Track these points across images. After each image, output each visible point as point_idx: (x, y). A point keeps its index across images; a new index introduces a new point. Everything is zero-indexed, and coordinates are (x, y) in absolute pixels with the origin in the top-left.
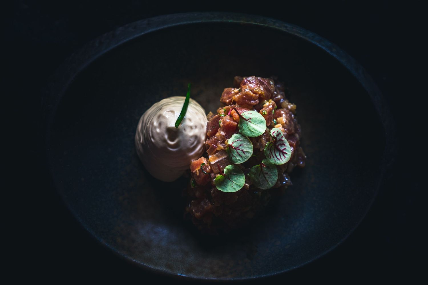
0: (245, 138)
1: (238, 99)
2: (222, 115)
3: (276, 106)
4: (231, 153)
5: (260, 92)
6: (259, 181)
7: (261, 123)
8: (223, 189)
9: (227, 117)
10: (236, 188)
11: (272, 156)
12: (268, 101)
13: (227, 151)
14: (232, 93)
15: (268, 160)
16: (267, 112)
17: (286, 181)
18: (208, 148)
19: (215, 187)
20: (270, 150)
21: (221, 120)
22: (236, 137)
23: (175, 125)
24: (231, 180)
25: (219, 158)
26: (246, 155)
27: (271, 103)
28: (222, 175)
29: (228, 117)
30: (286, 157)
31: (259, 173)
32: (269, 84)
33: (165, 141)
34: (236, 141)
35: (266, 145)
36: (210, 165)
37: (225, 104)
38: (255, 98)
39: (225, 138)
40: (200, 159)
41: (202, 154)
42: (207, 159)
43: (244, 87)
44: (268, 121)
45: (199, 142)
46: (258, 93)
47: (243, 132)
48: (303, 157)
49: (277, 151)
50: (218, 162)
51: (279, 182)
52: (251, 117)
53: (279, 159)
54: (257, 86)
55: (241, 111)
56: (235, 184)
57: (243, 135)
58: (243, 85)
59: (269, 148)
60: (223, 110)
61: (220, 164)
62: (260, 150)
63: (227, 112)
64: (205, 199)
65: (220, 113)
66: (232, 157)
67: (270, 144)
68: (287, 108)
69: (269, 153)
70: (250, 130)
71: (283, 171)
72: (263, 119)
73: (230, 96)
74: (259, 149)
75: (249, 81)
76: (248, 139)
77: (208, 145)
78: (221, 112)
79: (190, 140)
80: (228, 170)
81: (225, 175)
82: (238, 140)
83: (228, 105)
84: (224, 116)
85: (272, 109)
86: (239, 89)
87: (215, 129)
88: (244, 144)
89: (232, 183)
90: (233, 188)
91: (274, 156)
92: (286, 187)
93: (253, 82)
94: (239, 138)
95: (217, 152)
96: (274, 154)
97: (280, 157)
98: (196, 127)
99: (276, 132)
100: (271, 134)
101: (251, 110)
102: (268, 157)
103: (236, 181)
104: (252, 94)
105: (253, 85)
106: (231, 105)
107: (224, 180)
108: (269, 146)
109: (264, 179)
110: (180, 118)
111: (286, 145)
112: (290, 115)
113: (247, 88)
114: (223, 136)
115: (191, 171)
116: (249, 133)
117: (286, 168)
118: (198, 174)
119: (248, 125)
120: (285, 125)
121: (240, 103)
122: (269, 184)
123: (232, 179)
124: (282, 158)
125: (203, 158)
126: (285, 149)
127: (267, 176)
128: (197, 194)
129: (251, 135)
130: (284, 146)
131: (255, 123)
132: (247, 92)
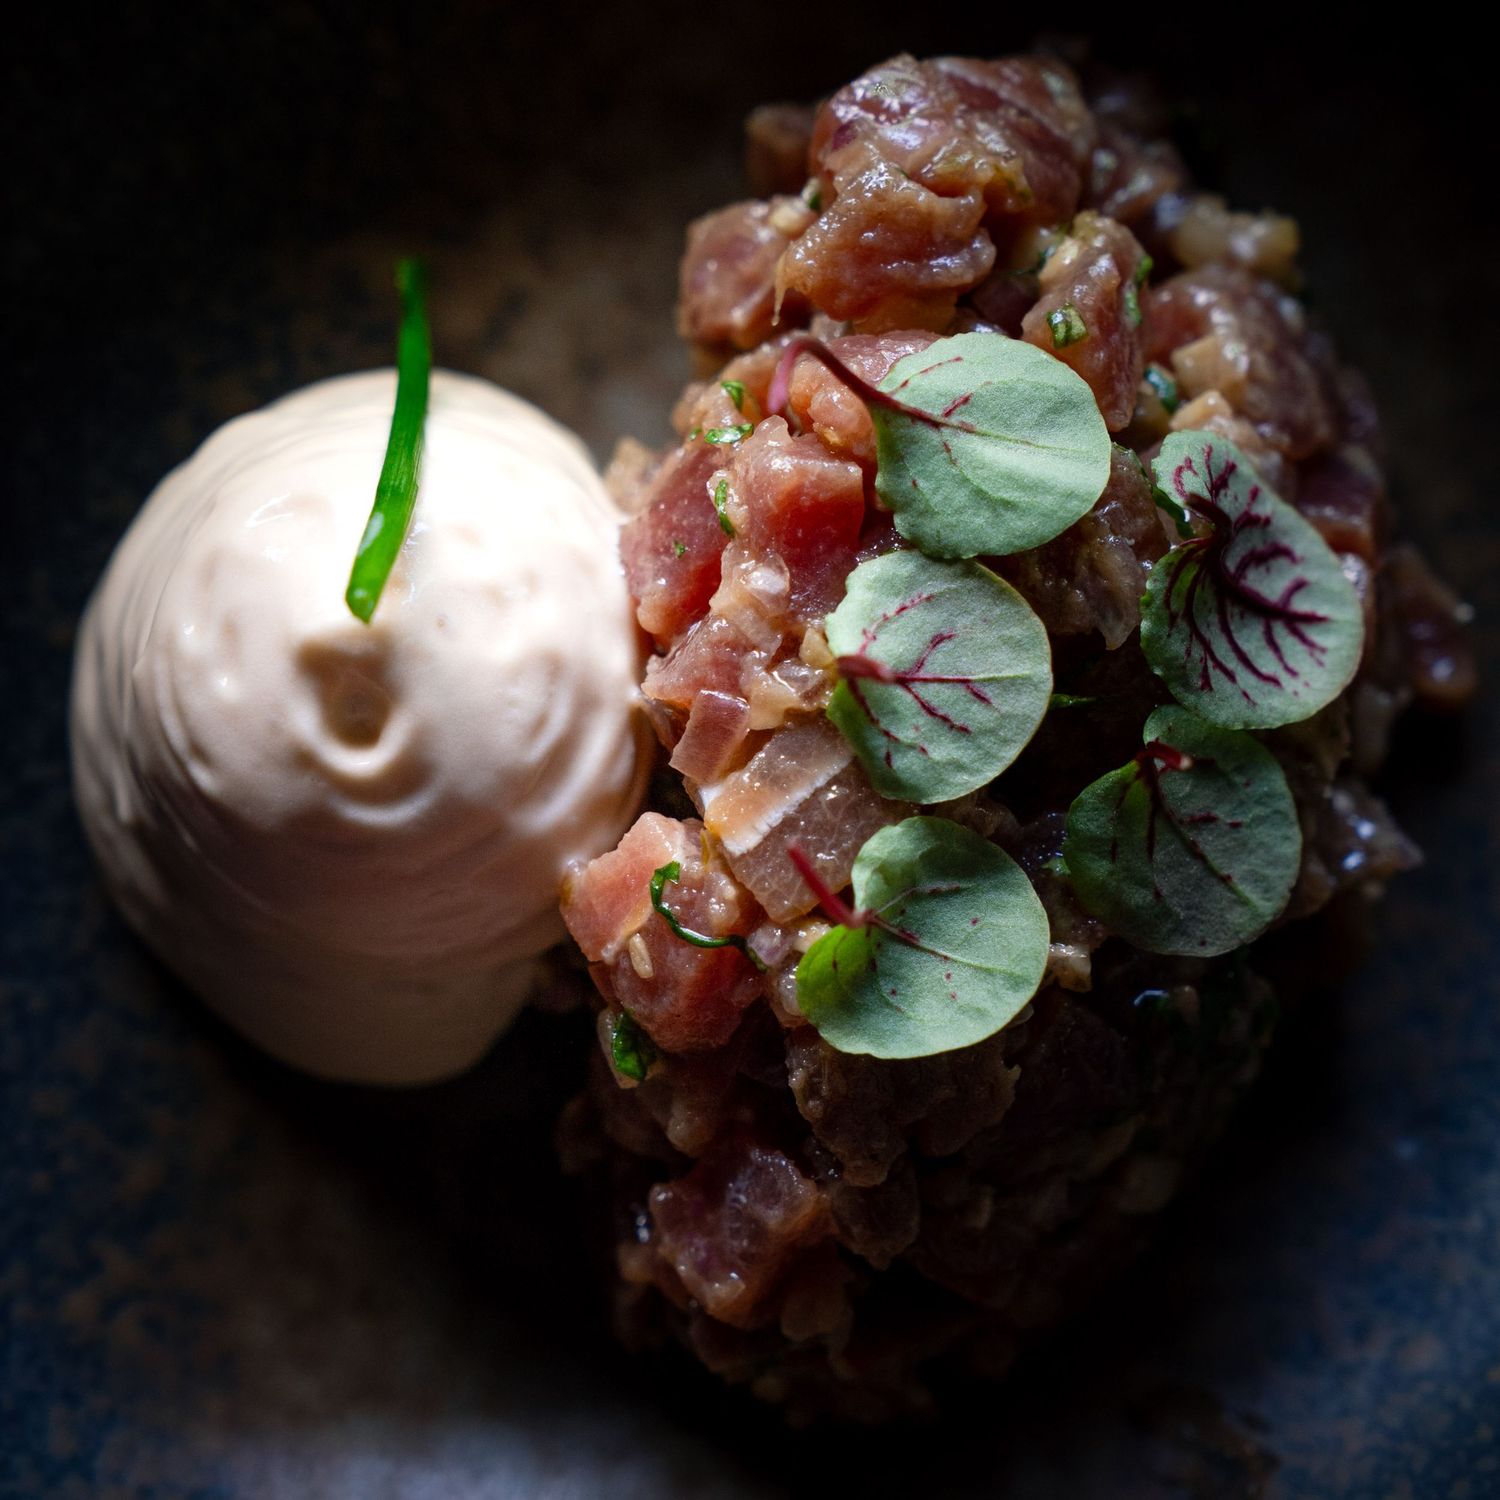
0: (958, 568)
1: (822, 267)
2: (724, 429)
3: (1144, 262)
4: (874, 721)
5: (983, 169)
6: (1158, 895)
7: (1061, 420)
8: (879, 1037)
9: (765, 436)
10: (988, 1005)
11: (1210, 664)
12: (1069, 230)
13: (836, 718)
14: (757, 246)
15: (1186, 709)
16: (1088, 315)
17: (1369, 848)
18: (677, 730)
19: (808, 1034)
20: (1182, 624)
21: (720, 474)
22: (887, 585)
23: (351, 600)
24: (925, 943)
25: (787, 791)
26: (1005, 709)
27: (1098, 242)
28: (849, 924)
29: (775, 434)
30: (1323, 650)
31: (1143, 833)
32: (1039, 92)
33: (304, 760)
34: (891, 612)
35: (1149, 585)
36: (728, 865)
37: (722, 348)
38: (959, 230)
39: (794, 614)
40: (633, 839)
41: (638, 793)
42: (692, 820)
43: (848, 162)
44: (1112, 390)
45: (586, 704)
46: (970, 183)
47: (930, 527)
48: (1442, 619)
49: (1242, 617)
50: (788, 824)
51: (1317, 868)
52: (962, 388)
53: (1274, 681)
54: (951, 131)
55: (868, 363)
56: (966, 973)
57: (938, 555)
58: (836, 147)
59: (1174, 607)
60: (724, 392)
61: (805, 843)
62: (1103, 639)
63: (754, 406)
64: (756, 1155)
65: (700, 422)
66: (888, 757)
67: (1174, 573)
68: (1230, 261)
69: (1188, 653)
70: (979, 495)
71: (1330, 766)
72: (1063, 378)
73: (748, 267)
74: (1097, 637)
75: (872, 105)
76: (982, 576)
77: (670, 705)
78: (705, 413)
79: (513, 703)
80: (883, 870)
81: (871, 921)
82: (903, 609)
83: (752, 348)
84: (742, 440)
85: (1115, 282)
86: (808, 193)
87: (692, 568)
88: (961, 622)
89: (942, 969)
90: (962, 1010)
91: (1232, 664)
92: (1373, 890)
93: (905, 108)
94: (911, 583)
95: (759, 749)
96: (1222, 649)
97: (1281, 658)
98: (532, 581)
99: (1199, 462)
100: (1166, 485)
101: (949, 330)
102: (1186, 685)
103: (968, 942)
104: (924, 197)
105: (912, 128)
106: (772, 336)
107: (872, 965)
108: (1169, 590)
109: (1195, 869)
110: (377, 540)
111: (1299, 549)
112: (1271, 310)
113: (869, 167)
114: (776, 599)
115: (583, 957)
116: (979, 521)
117: (1346, 737)
118: (644, 967)
119: (953, 462)
120: (1253, 395)
121: (844, 299)
122: (1244, 902)
123: (934, 937)
124: (1292, 664)
125: (651, 821)
126: (1299, 586)
127: (1208, 842)
128: (680, 1128)
129: (999, 535)
130: (1283, 562)
131: (1008, 426)
132: (879, 195)
